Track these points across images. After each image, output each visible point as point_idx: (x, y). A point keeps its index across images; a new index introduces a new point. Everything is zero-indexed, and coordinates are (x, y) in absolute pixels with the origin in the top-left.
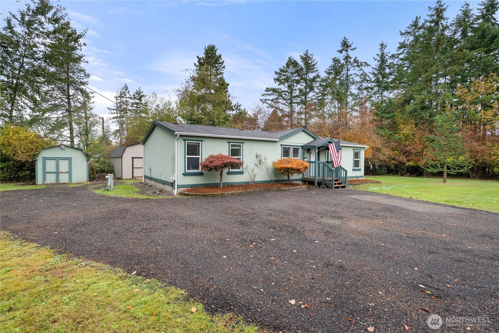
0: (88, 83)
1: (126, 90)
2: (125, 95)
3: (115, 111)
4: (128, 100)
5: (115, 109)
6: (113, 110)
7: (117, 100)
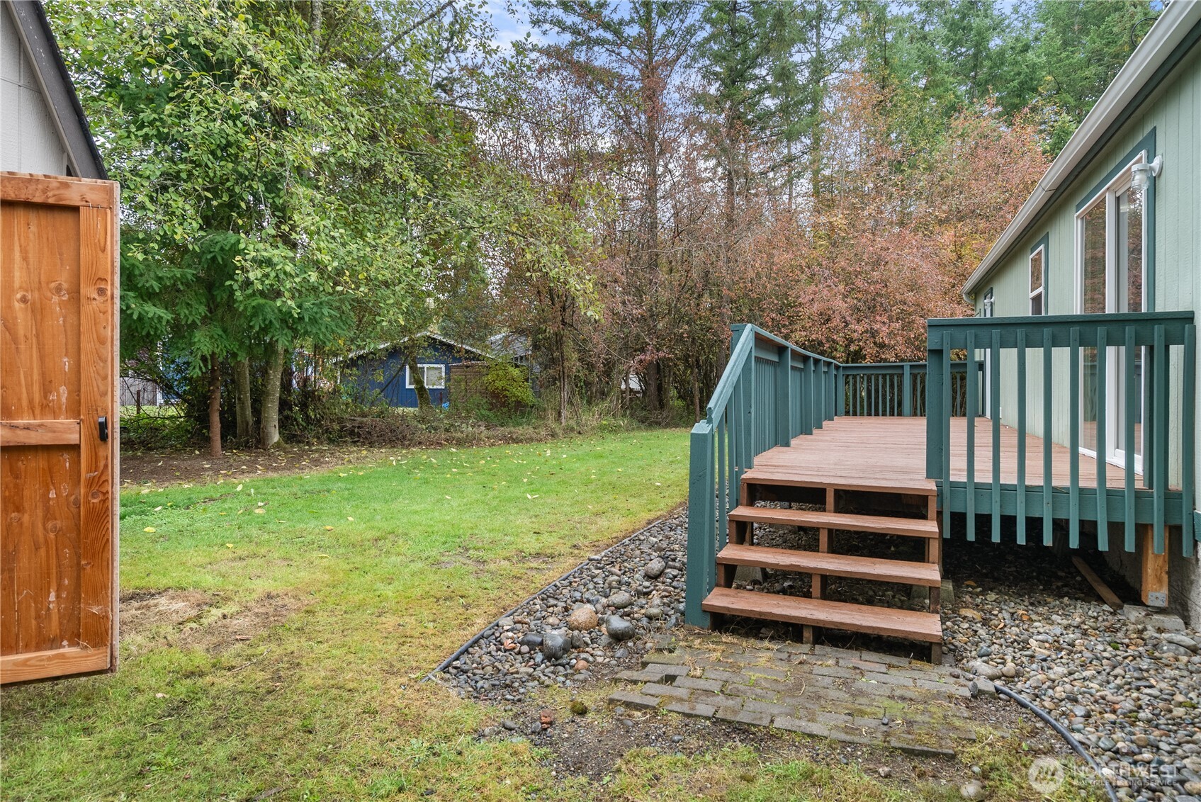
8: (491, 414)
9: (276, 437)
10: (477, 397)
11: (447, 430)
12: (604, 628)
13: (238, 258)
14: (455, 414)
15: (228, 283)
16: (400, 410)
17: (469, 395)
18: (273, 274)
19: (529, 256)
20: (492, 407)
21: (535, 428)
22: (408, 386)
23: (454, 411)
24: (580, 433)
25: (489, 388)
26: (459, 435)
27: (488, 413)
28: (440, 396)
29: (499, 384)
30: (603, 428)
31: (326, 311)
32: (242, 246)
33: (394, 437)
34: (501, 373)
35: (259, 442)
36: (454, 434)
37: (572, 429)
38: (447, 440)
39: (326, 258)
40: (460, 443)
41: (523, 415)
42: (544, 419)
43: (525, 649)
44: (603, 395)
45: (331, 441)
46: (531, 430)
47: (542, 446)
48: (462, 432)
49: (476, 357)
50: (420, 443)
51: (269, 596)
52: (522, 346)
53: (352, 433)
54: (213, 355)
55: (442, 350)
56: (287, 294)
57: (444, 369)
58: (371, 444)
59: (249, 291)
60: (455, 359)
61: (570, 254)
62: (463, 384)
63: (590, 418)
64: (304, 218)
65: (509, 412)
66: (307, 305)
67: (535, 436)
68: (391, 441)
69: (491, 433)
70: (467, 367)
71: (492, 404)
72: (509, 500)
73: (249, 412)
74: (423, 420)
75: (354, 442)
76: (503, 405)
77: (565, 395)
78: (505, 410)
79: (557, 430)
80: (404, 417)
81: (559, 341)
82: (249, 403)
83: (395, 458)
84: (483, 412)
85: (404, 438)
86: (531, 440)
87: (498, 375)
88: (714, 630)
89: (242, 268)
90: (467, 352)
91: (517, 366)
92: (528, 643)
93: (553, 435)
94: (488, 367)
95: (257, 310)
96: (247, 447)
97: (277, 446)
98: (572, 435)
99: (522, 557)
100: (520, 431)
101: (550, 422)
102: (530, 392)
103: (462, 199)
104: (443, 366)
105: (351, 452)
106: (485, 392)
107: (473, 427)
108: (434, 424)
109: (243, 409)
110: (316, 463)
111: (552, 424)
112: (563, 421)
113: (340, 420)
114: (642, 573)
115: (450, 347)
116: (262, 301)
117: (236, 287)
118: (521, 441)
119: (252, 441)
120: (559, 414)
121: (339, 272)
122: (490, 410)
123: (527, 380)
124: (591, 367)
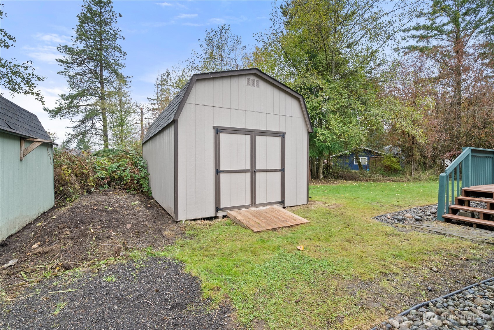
0: (124, 66)
1: (168, 76)
2: (167, 82)
3: (156, 102)
4: (170, 87)
5: (155, 99)
6: (154, 100)
7: (158, 88)
8: (384, 173)
9: (322, 177)
10: (380, 168)
11: (369, 177)
12: (414, 218)
13: (318, 134)
14: (372, 172)
15: (315, 140)
16: (354, 171)
17: (377, 167)
18: (325, 137)
19: (398, 126)
20: (385, 171)
21: (401, 178)
22: (355, 164)
23: (372, 171)
24: (420, 180)
25: (384, 164)
26: (373, 178)
27: (383, 172)
28: (366, 167)
29: (388, 163)
30: (430, 179)
31: (337, 145)
32: (318, 131)
33: (353, 178)
34: (388, 160)
35: (318, 177)
36: (372, 178)
37: (417, 179)
38: (369, 180)
39: (337, 132)
40: (374, 181)
41: (397, 173)
42: (405, 175)
43: (393, 219)
44: (431, 167)
45: (335, 178)
46: (399, 178)
47: (404, 183)
48: (374, 178)
49: (379, 155)
50: (361, 180)
51: (335, 204)
52: (397, 150)
53: (340, 176)
54: (311, 156)
55: (368, 153)
56: (328, 142)
57: (367, 159)
58: (346, 180)
59: (319, 141)
60: (372, 155)
61: (413, 123)
62: (374, 164)
63: (425, 175)
64: (333, 123)
65: (392, 172)
66: (332, 144)
67: (401, 180)
68: (352, 179)
69: (384, 178)
70: (376, 158)
71: (385, 170)
72: (390, 195)
73: (315, 170)
74: (361, 174)
75: (341, 179)
76: (389, 170)
77: (414, 167)
78: (389, 172)
79: (410, 179)
80: (356, 173)
81: (411, 149)
82: (315, 168)
83: (354, 183)
84: (382, 172)
85: (356, 178)
86: (400, 181)
87: (387, 160)
88: (445, 222)
89: (318, 136)
90: (376, 153)
91: (394, 157)
92: (393, 218)
93: (408, 180)
94: (384, 158)
95: (321, 146)
96: (315, 178)
97: (322, 179)
98: (417, 180)
99: (393, 205)
100: (395, 178)
101: (407, 176)
102: (400, 166)
103: (375, 111)
104: (367, 158)
105: (341, 181)
106: (382, 166)
107: (378, 176)
108: (366, 175)
109: (314, 169)
110: (333, 183)
111: (408, 177)
112: (413, 176)
113: (337, 173)
114: (429, 212)
115: (370, 152)
116: (322, 144)
117: (316, 140)
118: (396, 181)
119: (316, 177)
120: (411, 174)
121: (341, 135)
122: (384, 172)
123: (399, 162)
124: (425, 157)
